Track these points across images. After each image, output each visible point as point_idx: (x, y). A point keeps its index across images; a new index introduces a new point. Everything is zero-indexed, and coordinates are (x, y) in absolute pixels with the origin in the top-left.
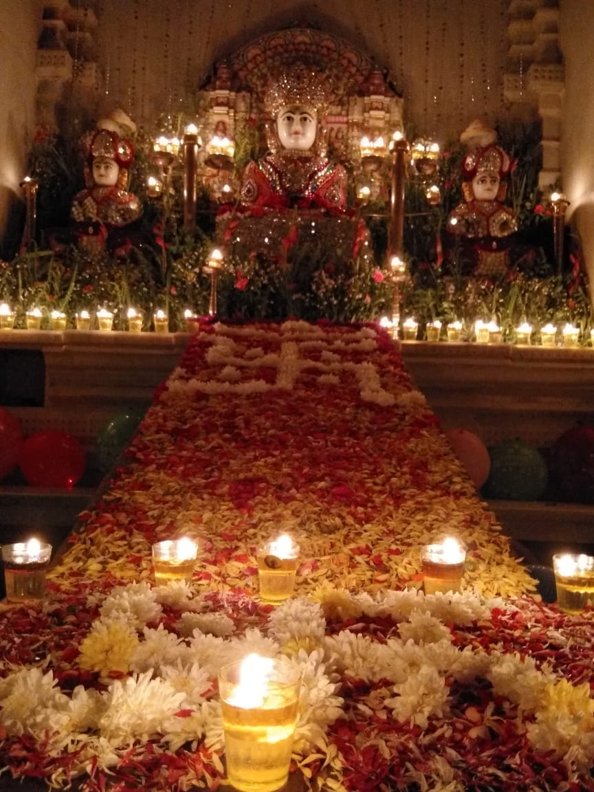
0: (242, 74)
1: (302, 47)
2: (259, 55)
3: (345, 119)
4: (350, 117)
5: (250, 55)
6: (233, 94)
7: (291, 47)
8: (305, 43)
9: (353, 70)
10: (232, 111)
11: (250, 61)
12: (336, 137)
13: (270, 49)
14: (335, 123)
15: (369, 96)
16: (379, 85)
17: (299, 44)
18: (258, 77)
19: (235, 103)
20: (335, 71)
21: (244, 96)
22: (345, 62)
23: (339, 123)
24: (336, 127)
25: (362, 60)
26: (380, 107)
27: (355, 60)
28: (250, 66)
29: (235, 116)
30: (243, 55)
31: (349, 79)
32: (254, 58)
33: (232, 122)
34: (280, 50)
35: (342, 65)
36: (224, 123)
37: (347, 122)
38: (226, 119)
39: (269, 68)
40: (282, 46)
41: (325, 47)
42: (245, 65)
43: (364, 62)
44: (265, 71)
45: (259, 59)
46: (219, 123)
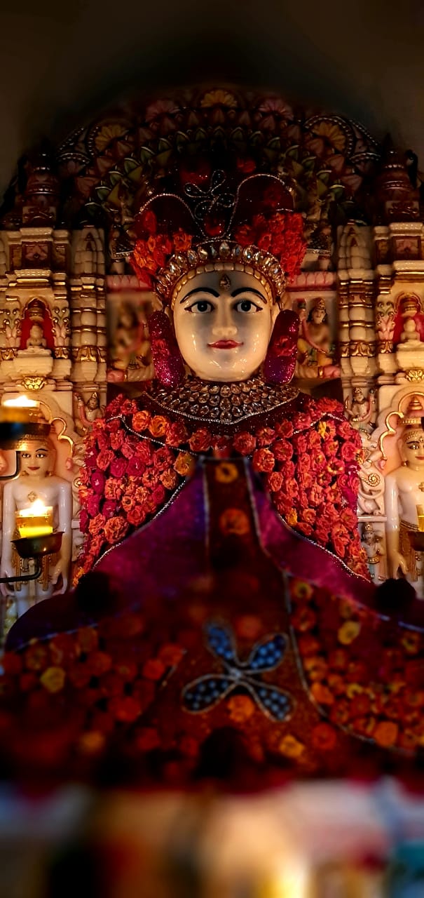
0: (84, 184)
1: (219, 115)
2: (121, 139)
3: (330, 278)
4: (342, 275)
5: (102, 140)
6: (63, 234)
7: (193, 118)
8: (225, 108)
9: (338, 162)
10: (61, 276)
11: (101, 154)
12: (310, 319)
13: (146, 126)
14: (307, 288)
15: (386, 223)
16: (403, 197)
17: (211, 110)
18: (122, 189)
19: (69, 253)
20: (298, 167)
21: (90, 236)
22: (317, 145)
23: (315, 288)
24: (308, 297)
25: (355, 140)
26: (414, 249)
27: (339, 139)
28: (102, 163)
29: (68, 287)
30: (85, 142)
31: (329, 183)
32: (112, 145)
33: (62, 302)
34: (169, 123)
35: (313, 153)
36: (41, 305)
37: (334, 287)
38: (48, 296)
39: (146, 169)
40: (172, 116)
41: (271, 113)
42: (93, 164)
43: (359, 144)
44: (136, 175)
45: (122, 148)
46: (30, 305)
